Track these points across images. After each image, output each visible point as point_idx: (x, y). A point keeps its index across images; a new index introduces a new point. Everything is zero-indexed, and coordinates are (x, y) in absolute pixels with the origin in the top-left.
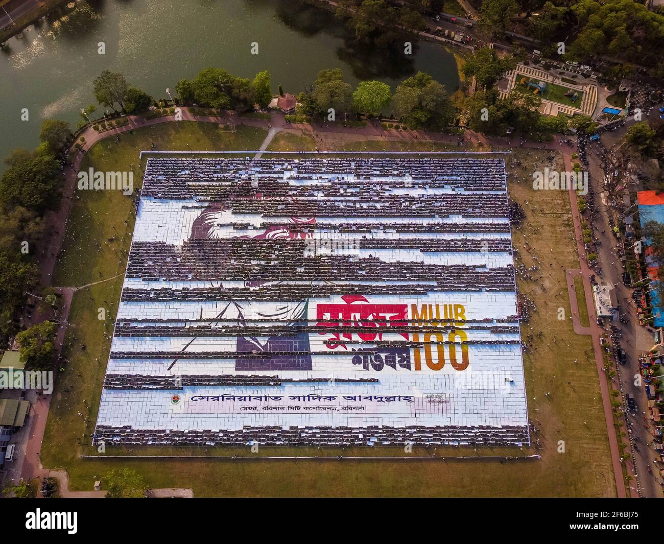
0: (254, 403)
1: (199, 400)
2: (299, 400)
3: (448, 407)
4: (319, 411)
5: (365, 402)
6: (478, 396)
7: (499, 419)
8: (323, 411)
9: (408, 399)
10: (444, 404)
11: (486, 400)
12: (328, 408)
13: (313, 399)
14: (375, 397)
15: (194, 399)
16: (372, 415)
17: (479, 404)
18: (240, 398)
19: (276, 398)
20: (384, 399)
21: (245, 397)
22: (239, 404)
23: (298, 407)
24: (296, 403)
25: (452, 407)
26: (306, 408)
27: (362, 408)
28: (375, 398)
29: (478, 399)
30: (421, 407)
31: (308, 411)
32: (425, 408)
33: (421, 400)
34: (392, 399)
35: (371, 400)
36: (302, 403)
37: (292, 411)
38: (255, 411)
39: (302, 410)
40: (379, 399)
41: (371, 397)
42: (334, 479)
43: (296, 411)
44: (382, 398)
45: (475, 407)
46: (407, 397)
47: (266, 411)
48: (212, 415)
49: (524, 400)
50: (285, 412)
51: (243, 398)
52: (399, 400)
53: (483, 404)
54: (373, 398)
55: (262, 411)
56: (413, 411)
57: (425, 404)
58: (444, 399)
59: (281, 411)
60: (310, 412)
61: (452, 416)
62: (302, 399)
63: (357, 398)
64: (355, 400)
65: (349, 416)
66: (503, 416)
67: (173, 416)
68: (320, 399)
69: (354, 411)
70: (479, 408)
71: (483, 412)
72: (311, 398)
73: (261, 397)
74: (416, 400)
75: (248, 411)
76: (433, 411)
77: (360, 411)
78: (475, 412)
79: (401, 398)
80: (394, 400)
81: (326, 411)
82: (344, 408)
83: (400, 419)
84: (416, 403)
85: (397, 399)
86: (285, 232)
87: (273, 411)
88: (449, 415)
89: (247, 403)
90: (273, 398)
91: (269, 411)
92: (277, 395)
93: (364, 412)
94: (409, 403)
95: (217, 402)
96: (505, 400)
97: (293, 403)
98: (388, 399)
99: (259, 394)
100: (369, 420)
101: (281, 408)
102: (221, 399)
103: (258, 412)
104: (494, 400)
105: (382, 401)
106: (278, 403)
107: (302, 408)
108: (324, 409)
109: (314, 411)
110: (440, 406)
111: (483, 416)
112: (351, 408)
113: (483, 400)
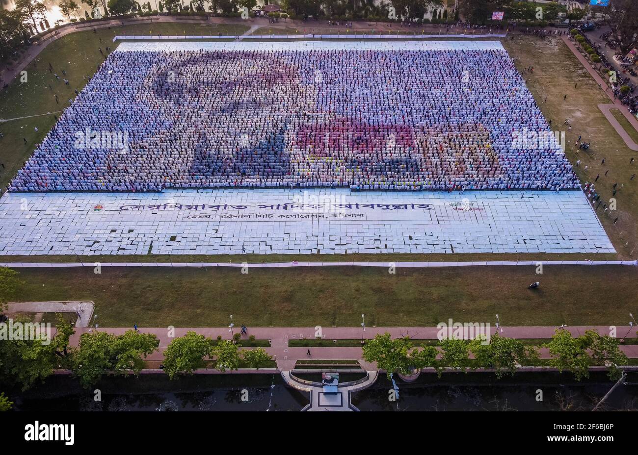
0: (208, 211)
1: (130, 209)
2: (272, 208)
3: (484, 215)
4: (299, 219)
5: (364, 210)
8: (305, 219)
10: (477, 212)
11: (535, 207)
12: (312, 216)
13: (292, 207)
15: (123, 208)
16: (376, 222)
17: (526, 211)
18: (190, 207)
19: (239, 207)
20: (390, 207)
21: (196, 206)
22: (186, 213)
23: (270, 215)
24: (266, 211)
25: (489, 215)
26: (281, 216)
27: (360, 215)
28: (379, 206)
29: (524, 207)
30: (445, 215)
31: (284, 219)
32: (450, 215)
33: (443, 209)
34: (403, 206)
35: (373, 207)
36: (274, 212)
37: (260, 219)
38: (207, 219)
39: (276, 218)
40: (385, 207)
41: (372, 205)
42: (320, 291)
43: (268, 219)
44: (387, 206)
45: (522, 214)
46: (423, 205)
47: (223, 219)
49: (588, 206)
50: (251, 219)
51: (194, 207)
52: (413, 208)
53: (531, 210)
54: (375, 206)
55: (218, 219)
56: (434, 218)
57: (449, 211)
58: (476, 207)
59: (245, 219)
60: (288, 219)
61: (491, 222)
62: (275, 207)
63: (354, 206)
64: (350, 208)
65: (343, 222)
67: (89, 224)
69: (350, 218)
70: (528, 214)
72: (289, 206)
73: (218, 206)
74: (437, 208)
75: (198, 219)
76: (462, 218)
77: (358, 218)
78: (524, 218)
79: (415, 206)
80: (406, 208)
81: (309, 219)
82: (335, 216)
83: (416, 226)
84: (438, 211)
85: (409, 207)
87: (234, 219)
88: (488, 222)
89: (198, 212)
90: (235, 207)
91: (228, 219)
92: (241, 204)
93: (363, 218)
94: (427, 211)
95: (155, 211)
96: (562, 207)
97: (263, 211)
98: (397, 207)
99: (217, 203)
100: (372, 227)
101: (245, 216)
102: (161, 208)
103: (212, 220)
104: (545, 207)
105: (388, 208)
106: (241, 211)
107: (275, 216)
108: (307, 216)
109: (292, 218)
110: (472, 212)
111: (536, 222)
112: (345, 216)
113: (530, 207)
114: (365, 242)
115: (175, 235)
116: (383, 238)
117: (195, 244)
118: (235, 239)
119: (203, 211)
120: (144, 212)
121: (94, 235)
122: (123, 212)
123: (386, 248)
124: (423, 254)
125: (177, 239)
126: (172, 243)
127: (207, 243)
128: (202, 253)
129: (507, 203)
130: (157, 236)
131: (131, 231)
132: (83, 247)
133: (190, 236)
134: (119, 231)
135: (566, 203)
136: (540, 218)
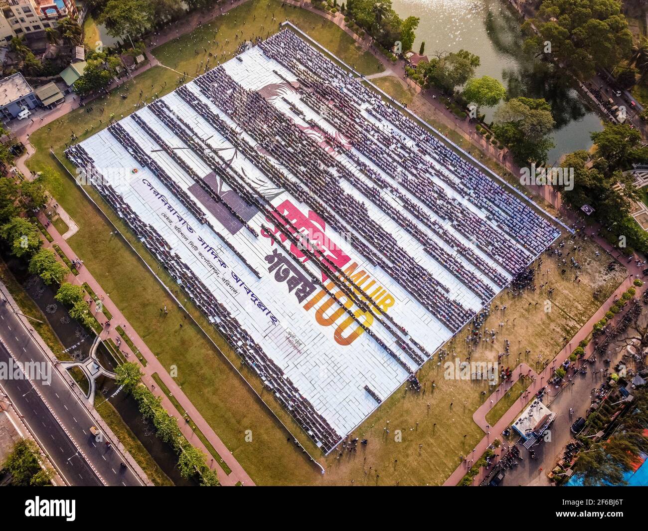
0: (174, 218)
1: (146, 184)
2: (202, 245)
3: (296, 357)
4: (206, 264)
5: (241, 290)
6: (329, 374)
7: (324, 408)
8: (208, 267)
9: (274, 319)
10: (296, 351)
11: (332, 383)
12: (214, 268)
13: (212, 253)
14: (253, 294)
15: (144, 181)
16: (237, 304)
17: (322, 379)
18: (170, 207)
19: (190, 229)
21: (173, 209)
22: (165, 210)
23: (196, 248)
24: (198, 244)
25: (299, 360)
26: (200, 254)
27: (235, 291)
29: (326, 377)
30: (276, 335)
31: (199, 257)
32: (279, 338)
33: (282, 330)
34: (263, 308)
35: (248, 293)
36: (201, 249)
37: (189, 246)
38: (168, 224)
39: (196, 253)
40: (254, 299)
41: (250, 291)
43: (192, 250)
44: (256, 300)
45: (316, 379)
47: (175, 231)
48: (142, 200)
49: (363, 417)
50: (185, 242)
51: (171, 209)
53: (326, 383)
54: (251, 293)
55: (173, 228)
56: (267, 332)
57: (282, 335)
58: (300, 348)
59: (183, 240)
60: (200, 259)
61: (292, 366)
62: (205, 245)
63: (240, 283)
64: (237, 282)
65: (221, 287)
66: (331, 409)
68: (216, 257)
69: (228, 288)
71: (319, 389)
72: (211, 251)
73: (182, 219)
74: (279, 327)
75: (165, 219)
76: (281, 347)
77: (232, 292)
78: (313, 382)
79: (270, 314)
80: (263, 310)
81: (210, 269)
82: (224, 280)
84: (276, 329)
85: (266, 311)
87: (179, 234)
88: (290, 363)
89: (170, 214)
90: (188, 227)
91: (176, 232)
92: (193, 228)
93: (234, 295)
94: (271, 323)
95: (155, 195)
96: (347, 400)
98: (260, 305)
99: (183, 217)
101: (185, 238)
102: (158, 196)
103: (169, 226)
104: (338, 390)
105: (254, 301)
106: (187, 233)
107: (198, 251)
108: (211, 266)
109: (203, 261)
110: (292, 349)
111: (315, 392)
112: (228, 284)
113: (329, 380)
119: (172, 216)
120: (149, 191)
129: (320, 364)
135: (354, 400)
136: (322, 392)
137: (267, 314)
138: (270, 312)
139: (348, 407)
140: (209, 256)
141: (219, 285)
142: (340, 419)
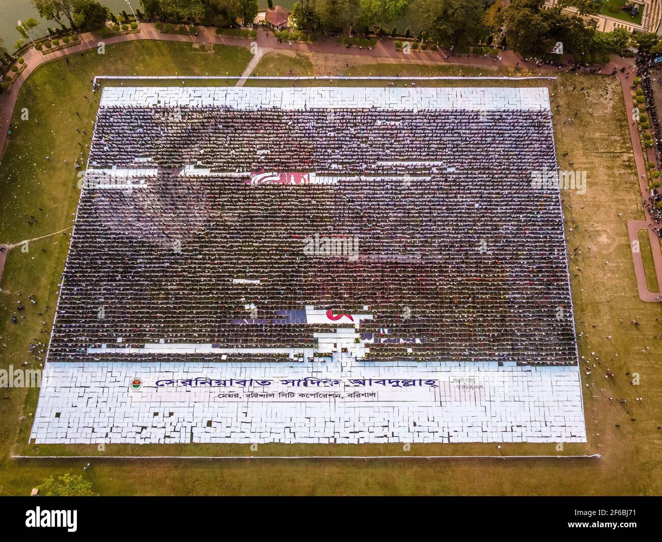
0: (236, 388)
1: (166, 385)
2: (293, 385)
3: (482, 393)
4: (318, 399)
5: (376, 388)
6: (520, 379)
7: (546, 409)
8: (323, 399)
9: (430, 383)
10: (477, 389)
11: (530, 384)
12: (330, 395)
13: (312, 383)
14: (390, 380)
15: (159, 384)
16: (386, 404)
17: (520, 389)
18: (219, 382)
19: (264, 383)
20: (400, 384)
21: (225, 381)
22: (217, 390)
23: (292, 394)
24: (289, 388)
25: (487, 394)
26: (302, 395)
27: (373, 394)
28: (390, 382)
29: (520, 383)
30: (448, 394)
31: (305, 399)
32: (453, 394)
33: (447, 384)
34: (412, 383)
35: (384, 384)
36: (297, 390)
37: (283, 399)
38: (236, 399)
39: (297, 398)
40: (395, 384)
41: (384, 381)
43: (290, 399)
44: (398, 382)
45: (516, 394)
46: (430, 381)
47: (251, 399)
48: (182, 405)
49: (578, 384)
50: (274, 400)
51: (223, 382)
52: (420, 385)
53: (526, 389)
54: (387, 382)
55: (245, 399)
56: (438, 399)
57: (452, 389)
58: (477, 384)
59: (270, 399)
60: (307, 400)
61: (487, 404)
62: (296, 383)
63: (367, 383)
64: (364, 384)
65: (357, 404)
66: (552, 404)
67: (133, 405)
68: (318, 383)
69: (363, 398)
70: (521, 394)
71: (526, 399)
72: (309, 382)
73: (245, 381)
74: (442, 384)
75: (228, 399)
76: (463, 399)
77: (370, 398)
78: (517, 399)
79: (423, 382)
80: (414, 384)
81: (327, 399)
82: (350, 395)
83: (421, 409)
84: (442, 389)
85: (417, 383)
86: (275, 176)
87: (261, 399)
88: (484, 404)
89: (226, 390)
90: (260, 382)
91: (254, 399)
92: (265, 379)
93: (375, 399)
94: (432, 389)
95: (188, 387)
96: (554, 384)
97: (285, 389)
98: (406, 383)
99: (242, 378)
100: (382, 410)
101: (270, 395)
102: (193, 383)
103: (241, 400)
104: (540, 384)
105: (398, 385)
106: (266, 389)
107: (297, 395)
108: (325, 396)
109: (312, 398)
110: (472, 391)
111: (527, 404)
112: (359, 396)
113: (525, 384)
114: (375, 430)
115: (210, 419)
116: (391, 425)
117: (229, 430)
118: (263, 425)
119: (231, 389)
120: (179, 389)
121: (141, 419)
122: (160, 389)
123: (393, 436)
124: (423, 444)
125: (213, 424)
126: (208, 429)
127: (238, 430)
128: (237, 441)
130: (196, 420)
131: (171, 414)
132: (133, 435)
133: (224, 421)
134: (161, 415)
135: (559, 378)
136: (531, 399)
137: (420, 384)
138: (420, 380)
139: (560, 388)
140: (312, 389)
141: (352, 405)
142: (565, 403)
